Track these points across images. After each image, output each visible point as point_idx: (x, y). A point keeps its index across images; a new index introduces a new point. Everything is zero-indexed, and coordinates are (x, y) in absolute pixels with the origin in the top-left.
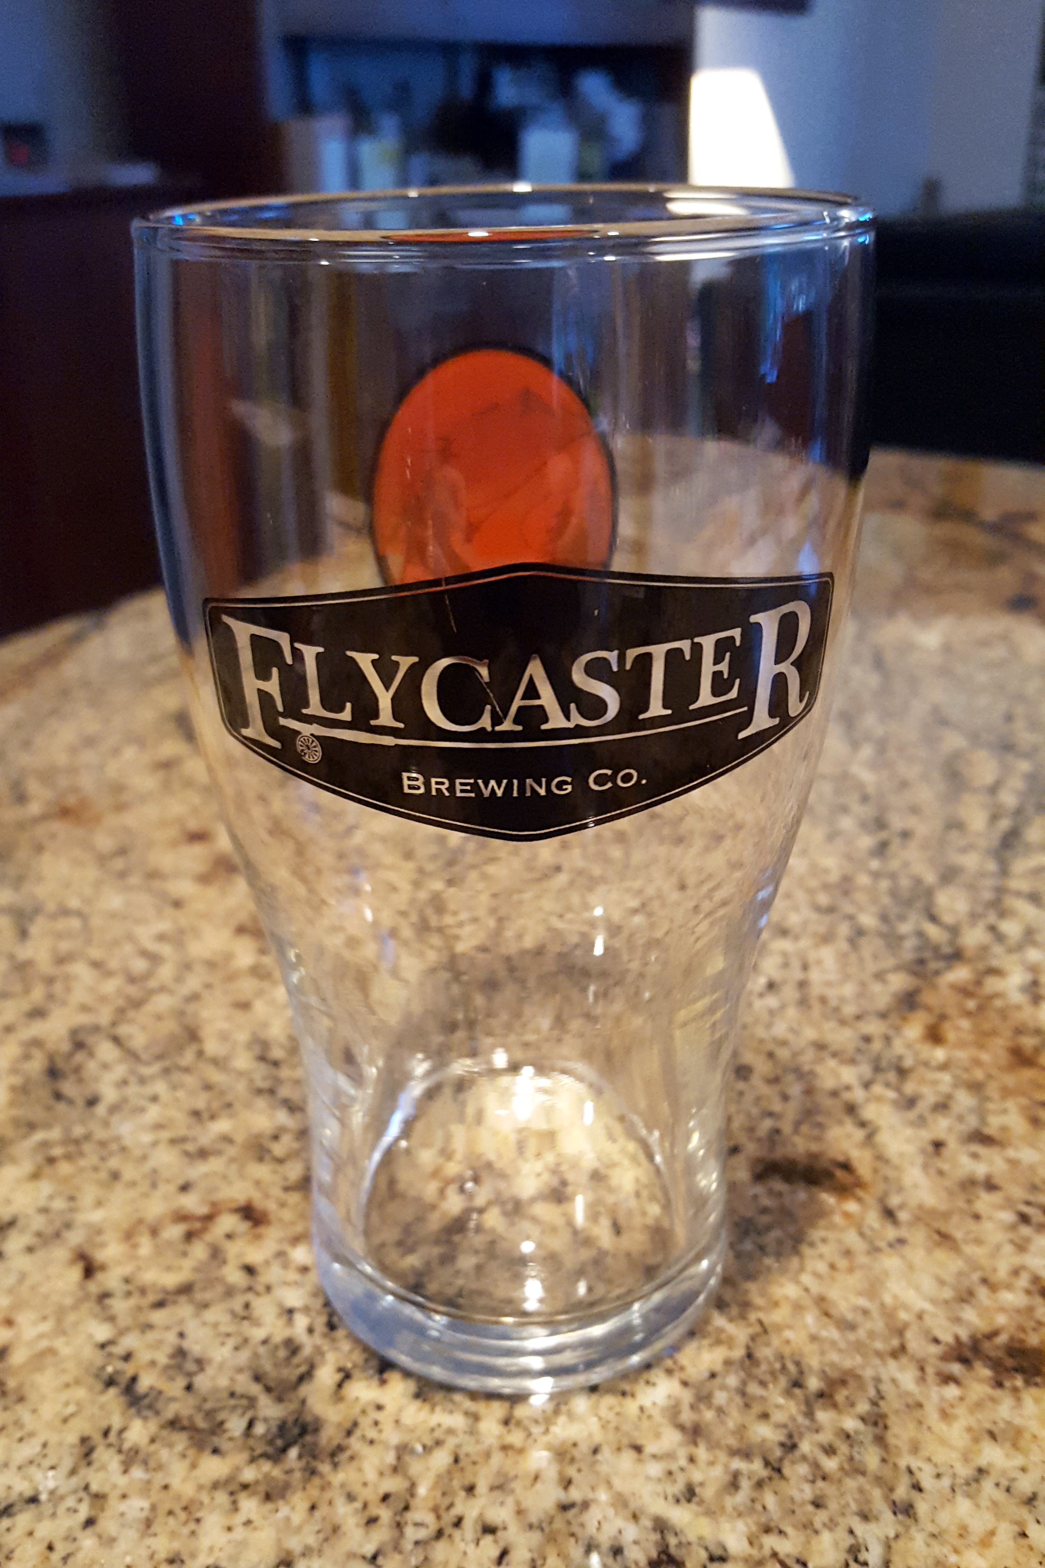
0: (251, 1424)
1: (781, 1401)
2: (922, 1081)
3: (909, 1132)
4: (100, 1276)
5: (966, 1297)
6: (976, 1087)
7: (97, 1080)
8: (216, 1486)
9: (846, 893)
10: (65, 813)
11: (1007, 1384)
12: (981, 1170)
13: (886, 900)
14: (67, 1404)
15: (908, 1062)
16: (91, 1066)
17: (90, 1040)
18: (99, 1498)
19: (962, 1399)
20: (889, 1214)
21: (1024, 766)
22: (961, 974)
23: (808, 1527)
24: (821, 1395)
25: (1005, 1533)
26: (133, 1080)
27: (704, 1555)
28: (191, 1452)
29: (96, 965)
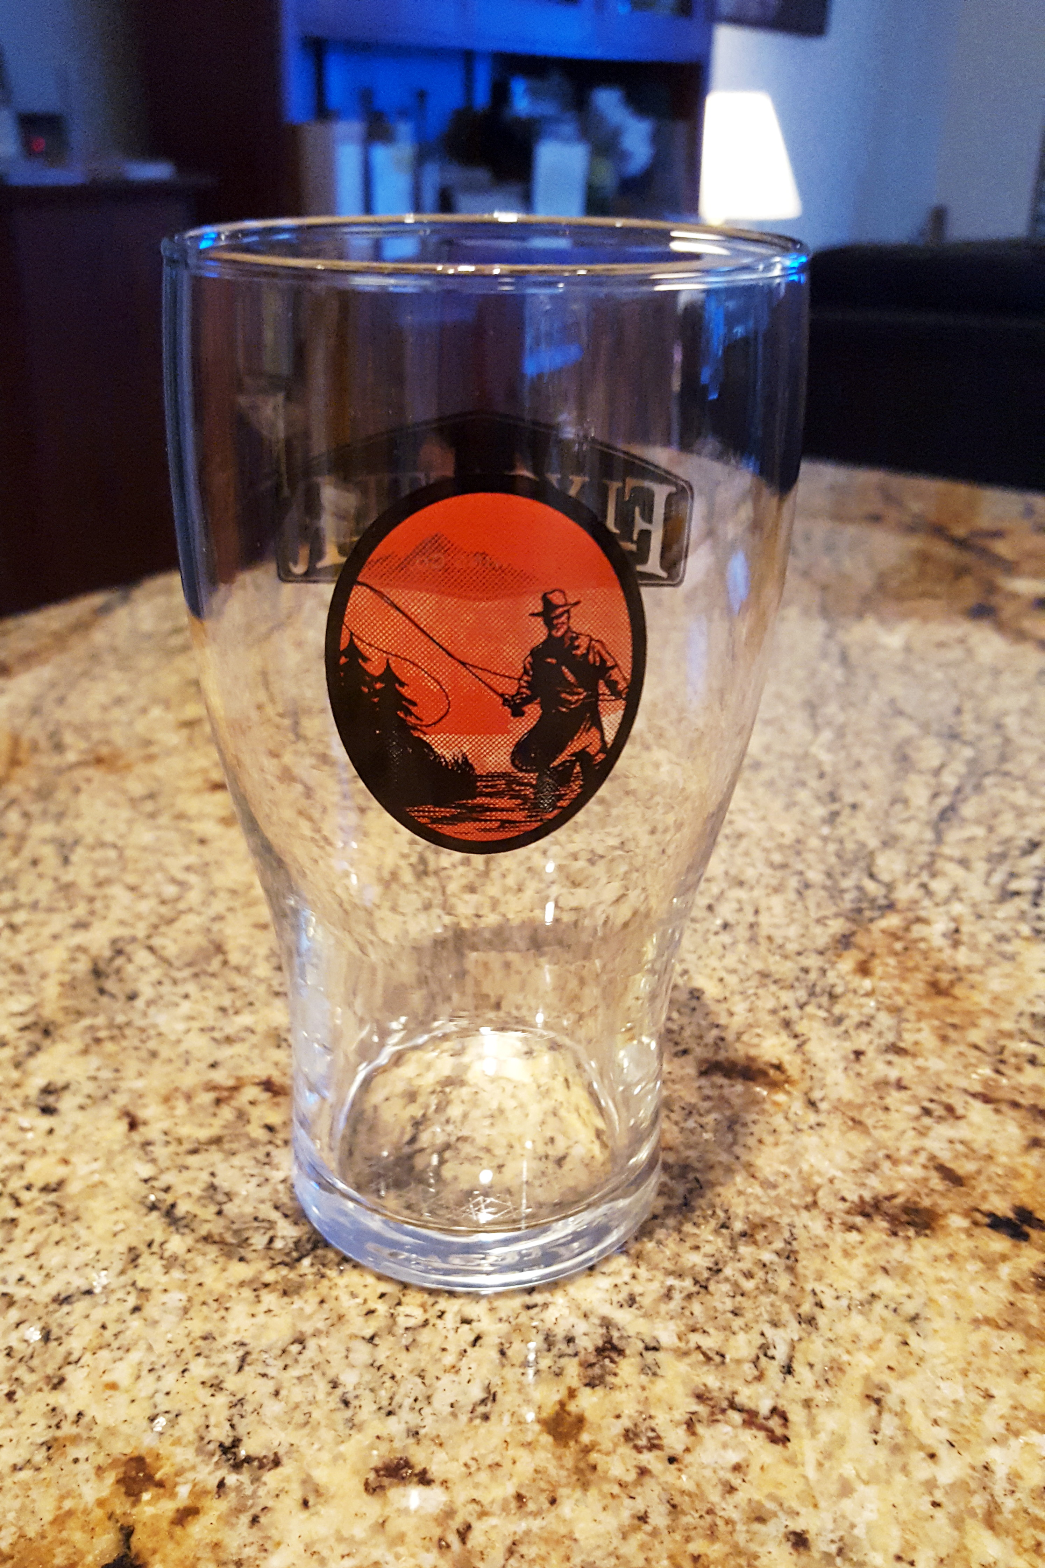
0: (271, 1240)
1: (711, 1238)
2: (850, 1004)
3: (835, 1043)
4: (142, 1129)
5: (872, 1168)
6: (895, 1010)
7: (136, 980)
8: (242, 1284)
9: (798, 853)
10: (99, 761)
11: (901, 1234)
12: (893, 1074)
13: (833, 860)
14: (116, 1223)
15: (839, 990)
16: (130, 969)
17: (129, 948)
18: (144, 1292)
19: (862, 1243)
20: (812, 1104)
21: (968, 753)
22: (893, 921)
23: (726, 1328)
24: (744, 1234)
25: (890, 1342)
26: (167, 982)
27: (641, 1346)
28: (221, 1260)
29: (133, 889)
